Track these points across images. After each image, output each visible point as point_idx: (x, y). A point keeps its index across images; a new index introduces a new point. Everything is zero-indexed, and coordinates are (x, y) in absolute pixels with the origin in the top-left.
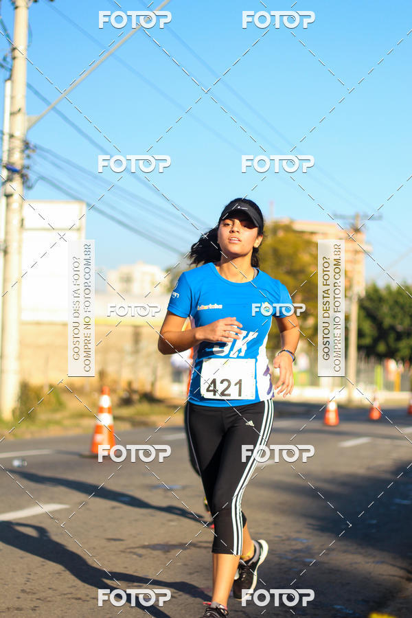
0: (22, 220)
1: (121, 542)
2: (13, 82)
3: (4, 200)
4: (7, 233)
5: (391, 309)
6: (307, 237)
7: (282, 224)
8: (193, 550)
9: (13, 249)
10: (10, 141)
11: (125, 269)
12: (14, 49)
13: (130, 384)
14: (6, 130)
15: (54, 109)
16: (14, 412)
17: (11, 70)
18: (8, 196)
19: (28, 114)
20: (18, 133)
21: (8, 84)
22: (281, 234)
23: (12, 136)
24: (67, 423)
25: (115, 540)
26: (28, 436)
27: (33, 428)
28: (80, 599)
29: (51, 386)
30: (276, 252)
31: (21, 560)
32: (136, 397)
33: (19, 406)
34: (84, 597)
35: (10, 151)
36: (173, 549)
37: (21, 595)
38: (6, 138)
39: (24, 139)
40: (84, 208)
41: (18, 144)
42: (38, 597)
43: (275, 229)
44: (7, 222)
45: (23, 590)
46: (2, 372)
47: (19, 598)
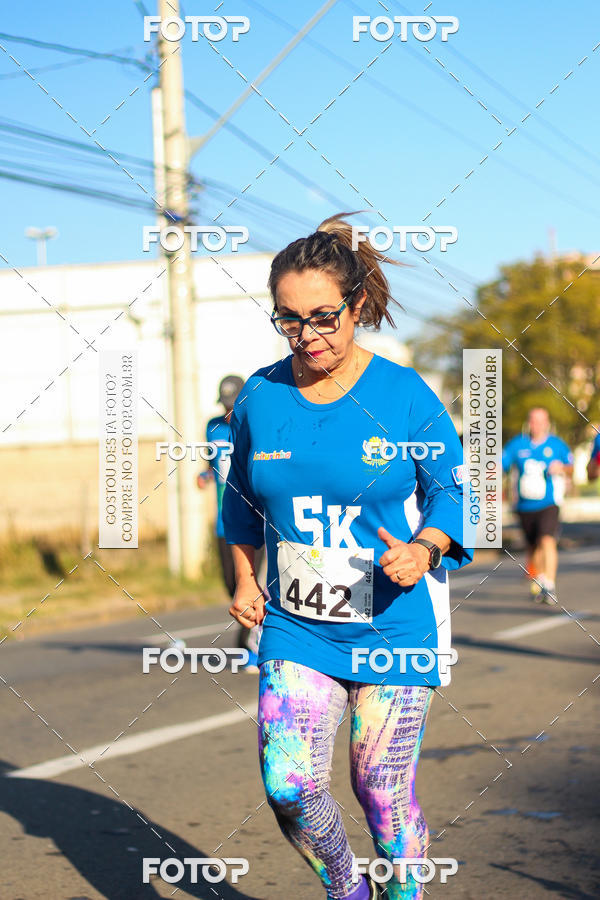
0: (193, 290)
2: (163, 92)
3: (164, 263)
4: (173, 310)
7: (571, 262)
8: (480, 756)
9: (183, 331)
10: (166, 177)
14: (159, 159)
15: (227, 125)
16: (204, 567)
17: (158, 73)
18: (170, 255)
19: (188, 135)
20: (178, 164)
21: (157, 96)
22: (569, 277)
23: (168, 169)
30: (563, 304)
33: (210, 558)
35: (168, 191)
38: (160, 173)
39: (188, 172)
41: (178, 180)
42: (265, 839)
43: (560, 270)
44: (172, 294)
45: (243, 832)
46: (181, 511)
47: (238, 842)
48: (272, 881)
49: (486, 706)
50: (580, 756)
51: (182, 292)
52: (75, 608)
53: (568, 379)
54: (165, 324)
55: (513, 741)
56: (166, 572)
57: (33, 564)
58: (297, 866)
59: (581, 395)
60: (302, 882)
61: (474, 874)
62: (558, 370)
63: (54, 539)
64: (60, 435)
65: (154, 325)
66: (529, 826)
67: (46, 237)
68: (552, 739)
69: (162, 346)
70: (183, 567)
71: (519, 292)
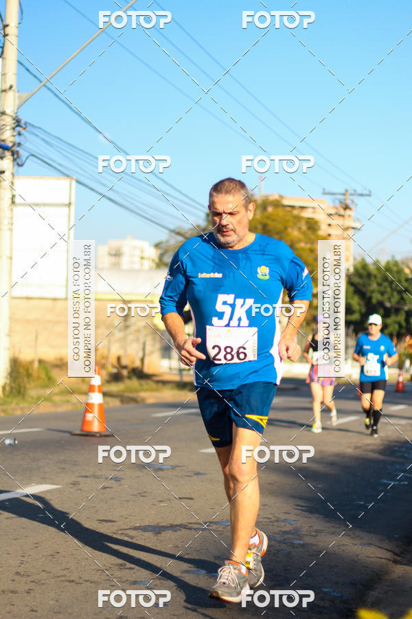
0: (14, 196)
1: (113, 524)
2: (3, 60)
5: (379, 285)
6: (296, 212)
8: (183, 532)
11: (114, 244)
12: (5, 26)
13: (119, 359)
17: (2, 48)
19: (18, 91)
20: (10, 110)
23: (2, 114)
24: (56, 398)
25: (106, 521)
26: (18, 413)
27: (24, 404)
28: (73, 581)
29: (40, 361)
30: (265, 227)
31: (14, 542)
32: (125, 372)
34: (77, 580)
36: (163, 531)
37: (17, 578)
40: (74, 183)
41: (9, 121)
42: (32, 580)
43: (265, 204)
45: (17, 573)
47: (13, 581)
48: (35, 609)
49: (191, 499)
58: (52, 600)
60: (55, 611)
61: (172, 613)
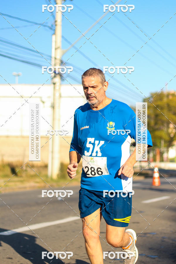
0: (60, 94)
3: (53, 85)
4: (54, 99)
7: (171, 93)
9: (56, 106)
10: (55, 60)
12: (56, 21)
14: (53, 55)
15: (73, 46)
16: (58, 175)
17: (55, 30)
18: (54, 84)
20: (58, 57)
21: (54, 37)
22: (171, 97)
23: (55, 58)
30: (168, 105)
33: (60, 173)
35: (55, 65)
38: (53, 59)
39: (61, 60)
41: (58, 62)
43: (168, 95)
44: (54, 95)
46: (53, 158)
49: (138, 223)
50: (165, 240)
51: (57, 95)
52: (19, 185)
53: (168, 127)
54: (52, 104)
55: (145, 234)
56: (47, 176)
57: (8, 171)
59: (172, 132)
62: (165, 125)
63: (14, 164)
64: (18, 134)
65: (48, 103)
66: (148, 259)
67: (18, 75)
68: (157, 234)
69: (50, 110)
70: (52, 175)
71: (156, 101)
